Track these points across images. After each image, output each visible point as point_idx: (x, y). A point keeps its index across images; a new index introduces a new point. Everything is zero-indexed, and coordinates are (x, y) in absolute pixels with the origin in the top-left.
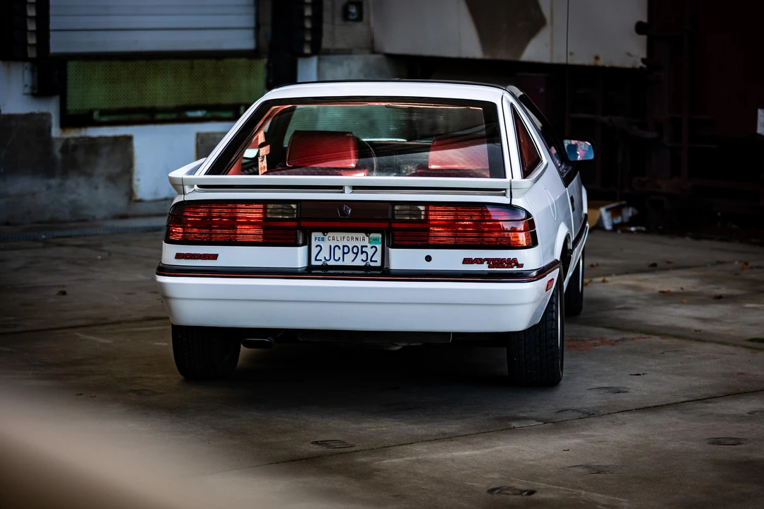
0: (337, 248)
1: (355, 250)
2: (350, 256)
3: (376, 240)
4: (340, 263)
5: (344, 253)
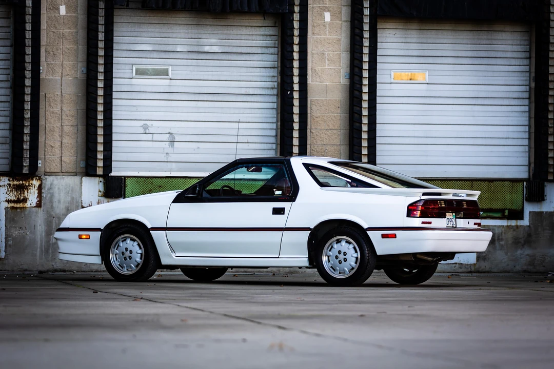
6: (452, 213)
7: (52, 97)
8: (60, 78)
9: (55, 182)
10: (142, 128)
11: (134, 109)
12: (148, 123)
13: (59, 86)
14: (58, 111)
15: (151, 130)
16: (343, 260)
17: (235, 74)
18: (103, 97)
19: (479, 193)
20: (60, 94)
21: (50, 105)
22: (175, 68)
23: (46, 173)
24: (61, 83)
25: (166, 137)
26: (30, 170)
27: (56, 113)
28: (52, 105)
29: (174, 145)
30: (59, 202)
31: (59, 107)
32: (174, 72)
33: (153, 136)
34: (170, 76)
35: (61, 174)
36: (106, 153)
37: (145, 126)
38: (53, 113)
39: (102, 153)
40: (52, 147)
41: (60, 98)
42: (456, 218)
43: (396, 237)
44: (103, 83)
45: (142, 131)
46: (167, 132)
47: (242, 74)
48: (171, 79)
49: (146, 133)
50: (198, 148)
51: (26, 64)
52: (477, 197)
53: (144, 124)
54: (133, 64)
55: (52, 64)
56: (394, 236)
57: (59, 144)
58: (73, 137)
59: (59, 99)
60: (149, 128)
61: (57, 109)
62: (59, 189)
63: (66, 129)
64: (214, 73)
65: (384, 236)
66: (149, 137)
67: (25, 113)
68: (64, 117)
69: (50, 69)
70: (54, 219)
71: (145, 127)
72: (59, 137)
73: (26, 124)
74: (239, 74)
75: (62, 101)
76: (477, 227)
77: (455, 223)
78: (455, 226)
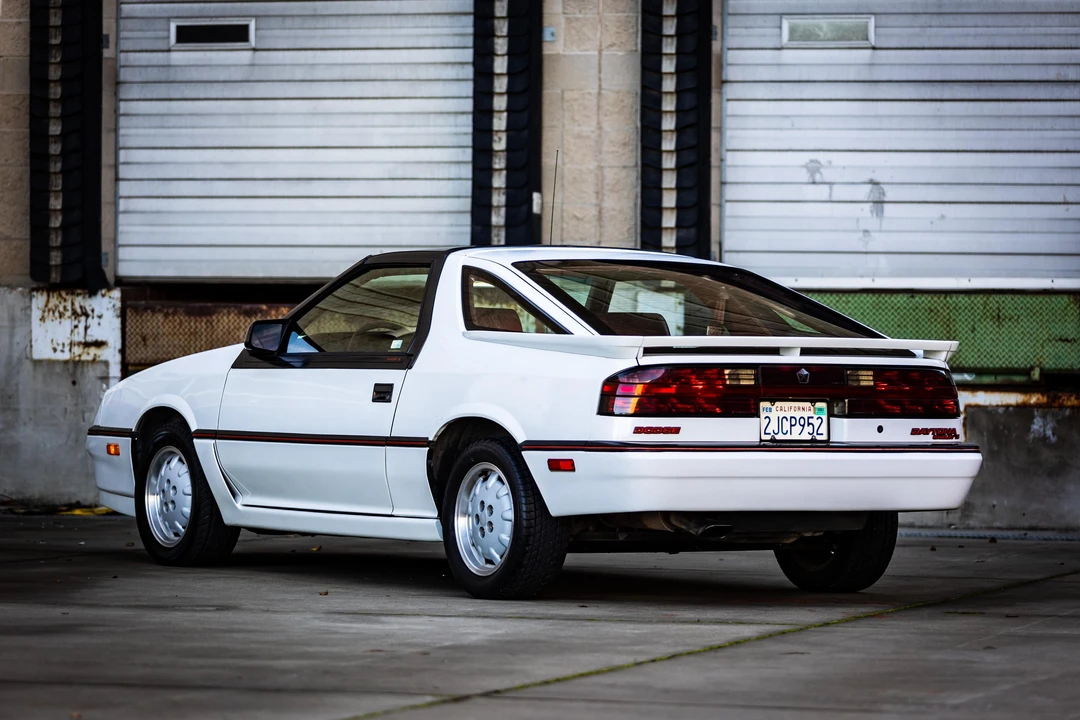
0: (785, 420)
1: (802, 422)
2: (798, 428)
3: (821, 410)
4: (789, 437)
5: (791, 426)
6: (813, 402)
7: (576, 100)
8: (596, 53)
10: (804, 170)
11: (787, 123)
12: (822, 157)
13: (594, 72)
14: (593, 132)
15: (827, 175)
16: (486, 528)
17: (1032, 30)
18: (674, 98)
19: (953, 344)
20: (594, 90)
21: (573, 119)
22: (884, 20)
24: (600, 65)
25: (864, 192)
27: (588, 137)
28: (576, 118)
29: (882, 211)
31: (594, 123)
32: (880, 30)
33: (831, 189)
34: (873, 40)
36: (684, 232)
37: (813, 164)
38: (579, 136)
39: (674, 233)
40: (578, 219)
41: (595, 101)
42: (831, 414)
43: (574, 470)
44: (674, 62)
45: (805, 176)
46: (866, 179)
47: (1049, 30)
48: (874, 48)
49: (814, 183)
50: (943, 217)
51: (496, 22)
52: (943, 356)
53: (812, 161)
54: (782, 15)
55: (577, 19)
56: (568, 466)
57: (594, 212)
58: (625, 193)
59: (592, 102)
60: (822, 170)
61: (588, 128)
63: (610, 175)
64: (980, 30)
65: (554, 465)
66: (822, 192)
67: (495, 138)
68: (605, 149)
69: (573, 32)
71: (814, 168)
72: (593, 196)
73: (496, 166)
74: (1043, 30)
75: (599, 107)
76: (929, 439)
77: (823, 429)
78: (824, 437)
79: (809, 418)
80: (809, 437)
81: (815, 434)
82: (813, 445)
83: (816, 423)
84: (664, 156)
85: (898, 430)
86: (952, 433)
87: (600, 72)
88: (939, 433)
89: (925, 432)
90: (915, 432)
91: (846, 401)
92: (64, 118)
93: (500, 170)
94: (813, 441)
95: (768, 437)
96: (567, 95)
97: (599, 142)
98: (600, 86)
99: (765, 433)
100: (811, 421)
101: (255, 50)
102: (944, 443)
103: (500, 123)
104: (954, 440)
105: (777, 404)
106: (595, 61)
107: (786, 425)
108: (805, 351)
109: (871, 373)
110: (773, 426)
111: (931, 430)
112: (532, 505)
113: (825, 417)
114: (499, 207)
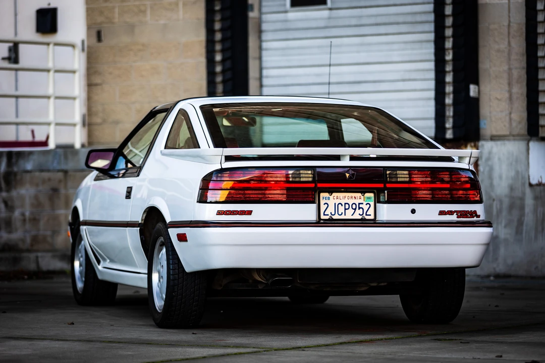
0: (340, 205)
2: (351, 211)
3: (369, 198)
4: (343, 217)
6: (363, 193)
7: (496, 29)
9: (495, 150)
13: (506, 12)
14: (506, 48)
20: (506, 23)
21: (495, 41)
23: (493, 138)
24: (509, 8)
26: (454, 133)
27: (503, 51)
30: (501, 177)
31: (506, 43)
35: (512, 138)
38: (498, 51)
40: (498, 99)
41: (507, 30)
52: (467, 161)
57: (507, 95)
59: (505, 30)
61: (503, 46)
62: (499, 159)
63: (515, 73)
65: (179, 238)
67: (447, 53)
68: (513, 58)
70: (495, 202)
72: (507, 86)
73: (447, 70)
75: (509, 33)
76: (454, 218)
77: (371, 211)
78: (372, 217)
79: (359, 204)
80: (360, 217)
81: (364, 215)
82: (363, 223)
83: (366, 207)
84: (539, 59)
85: (428, 211)
86: (474, 214)
87: (509, 12)
88: (462, 214)
89: (451, 213)
90: (442, 213)
91: (386, 192)
92: (223, 51)
93: (449, 72)
94: (363, 220)
95: (327, 217)
96: (492, 27)
97: (509, 54)
98: (510, 21)
99: (324, 215)
100: (361, 206)
101: (330, 9)
102: (467, 221)
103: (449, 44)
104: (475, 219)
105: (334, 194)
106: (507, 6)
107: (341, 209)
108: (353, 158)
109: (406, 172)
110: (331, 210)
111: (455, 211)
112: (176, 265)
113: (372, 204)
114: (449, 94)
